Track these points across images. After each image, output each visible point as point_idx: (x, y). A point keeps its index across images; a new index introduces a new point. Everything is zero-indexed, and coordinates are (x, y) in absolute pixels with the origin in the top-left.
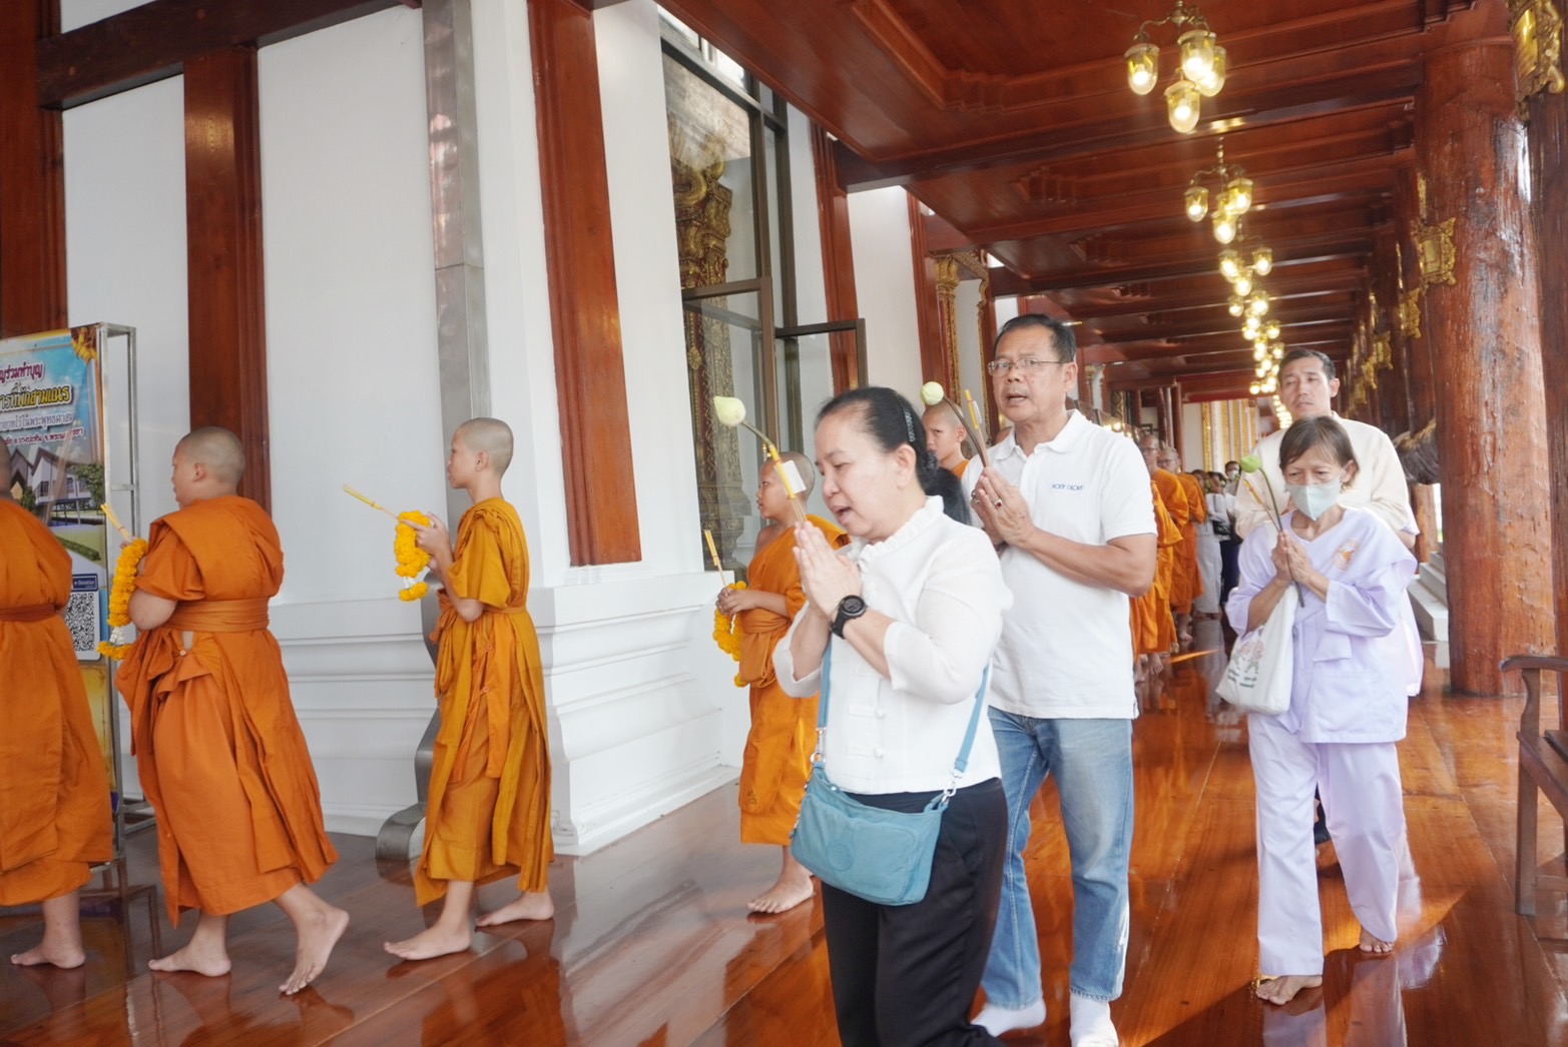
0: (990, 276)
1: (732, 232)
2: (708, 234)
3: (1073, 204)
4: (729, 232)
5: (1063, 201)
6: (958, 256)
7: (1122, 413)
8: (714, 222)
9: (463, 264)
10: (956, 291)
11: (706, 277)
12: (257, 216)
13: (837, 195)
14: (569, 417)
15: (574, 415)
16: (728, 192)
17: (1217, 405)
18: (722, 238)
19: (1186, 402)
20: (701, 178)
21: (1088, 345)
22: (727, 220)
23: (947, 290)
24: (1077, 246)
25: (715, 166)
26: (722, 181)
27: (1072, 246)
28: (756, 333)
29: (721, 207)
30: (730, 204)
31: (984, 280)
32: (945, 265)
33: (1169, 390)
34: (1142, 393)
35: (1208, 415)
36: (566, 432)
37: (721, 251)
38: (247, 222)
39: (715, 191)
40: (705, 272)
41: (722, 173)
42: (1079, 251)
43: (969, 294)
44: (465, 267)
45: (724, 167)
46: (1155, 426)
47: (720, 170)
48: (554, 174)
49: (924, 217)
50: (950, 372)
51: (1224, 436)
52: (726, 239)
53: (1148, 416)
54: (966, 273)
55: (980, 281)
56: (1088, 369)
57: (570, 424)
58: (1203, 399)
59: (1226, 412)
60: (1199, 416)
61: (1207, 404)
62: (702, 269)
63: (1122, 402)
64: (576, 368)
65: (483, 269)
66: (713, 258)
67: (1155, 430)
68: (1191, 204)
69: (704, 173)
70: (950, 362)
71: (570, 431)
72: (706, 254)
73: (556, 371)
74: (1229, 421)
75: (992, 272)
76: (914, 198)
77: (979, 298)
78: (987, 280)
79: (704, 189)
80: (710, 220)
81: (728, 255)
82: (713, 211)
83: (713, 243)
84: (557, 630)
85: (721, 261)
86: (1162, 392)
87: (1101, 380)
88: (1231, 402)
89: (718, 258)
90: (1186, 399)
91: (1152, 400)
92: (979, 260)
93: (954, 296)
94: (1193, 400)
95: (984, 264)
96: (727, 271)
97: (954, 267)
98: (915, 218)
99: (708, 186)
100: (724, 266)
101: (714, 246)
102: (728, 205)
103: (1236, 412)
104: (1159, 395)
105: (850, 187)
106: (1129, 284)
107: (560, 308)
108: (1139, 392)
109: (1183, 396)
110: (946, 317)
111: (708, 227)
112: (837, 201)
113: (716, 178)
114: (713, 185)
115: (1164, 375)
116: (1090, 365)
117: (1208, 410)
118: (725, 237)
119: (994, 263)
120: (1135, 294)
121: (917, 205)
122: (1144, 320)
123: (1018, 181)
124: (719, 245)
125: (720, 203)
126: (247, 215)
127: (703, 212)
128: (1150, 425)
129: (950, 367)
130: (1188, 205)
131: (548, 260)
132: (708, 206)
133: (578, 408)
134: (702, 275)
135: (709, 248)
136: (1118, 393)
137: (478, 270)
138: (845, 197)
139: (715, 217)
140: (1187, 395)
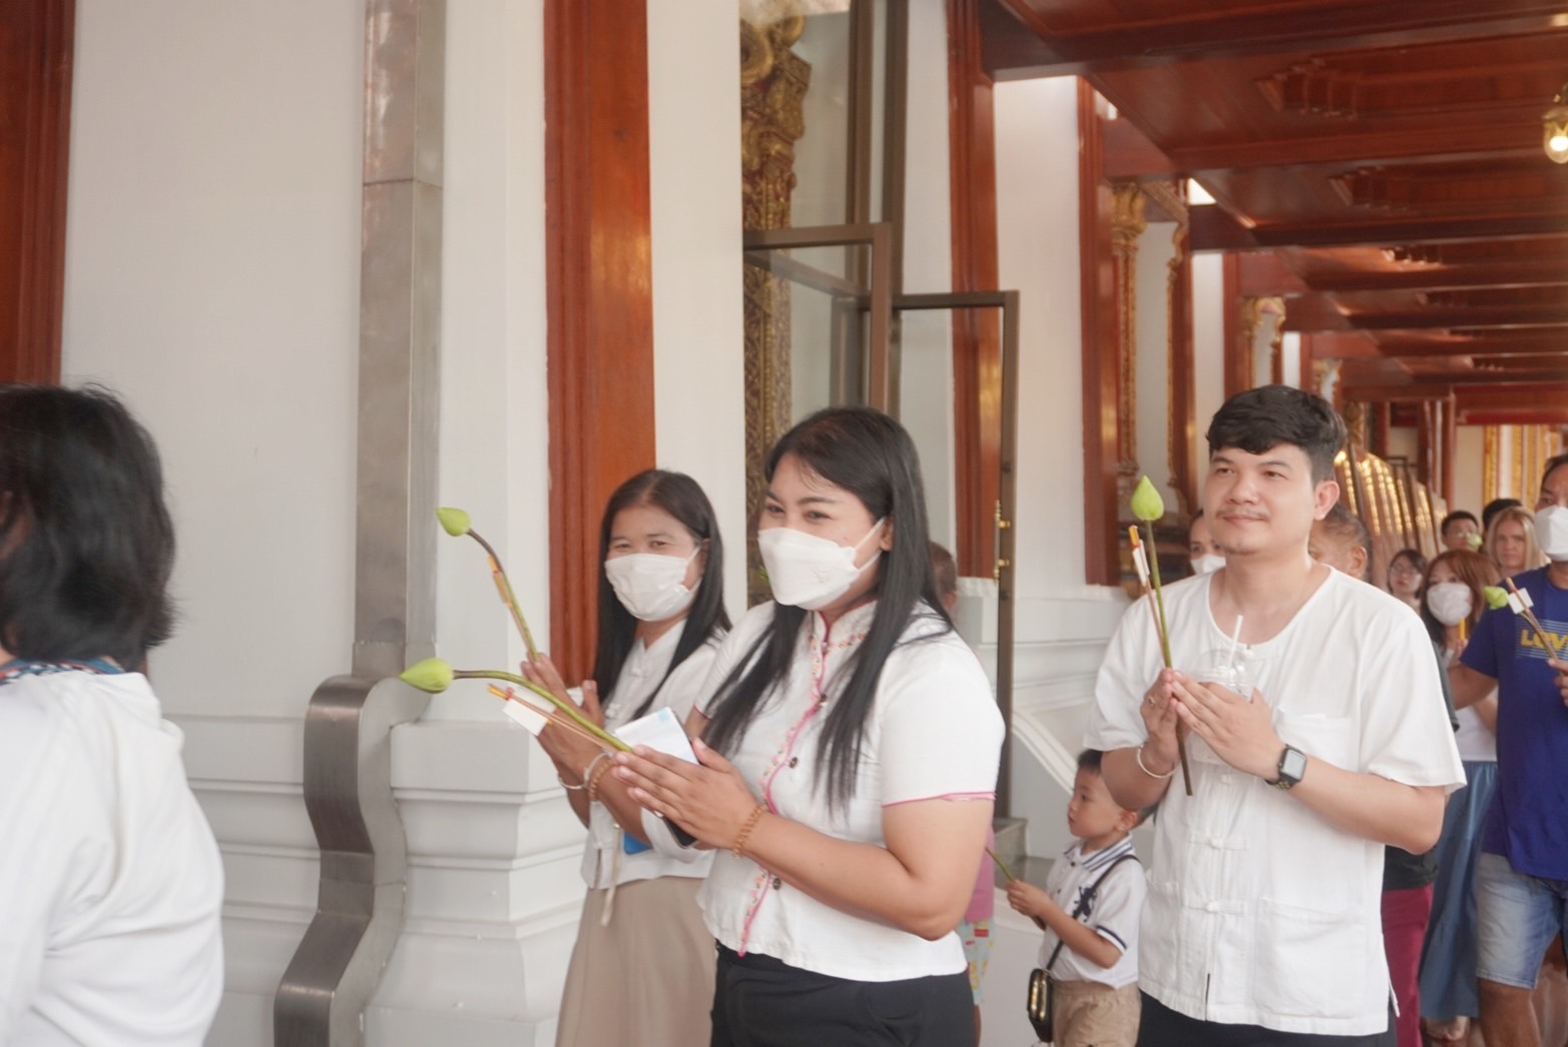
0: (1191, 219)
1: (807, 132)
2: (768, 134)
3: (1351, 118)
4: (801, 133)
5: (1337, 113)
6: (1147, 186)
7: (1361, 437)
8: (781, 116)
9: (411, 180)
10: (1140, 241)
11: (760, 201)
12: (65, 67)
13: (980, 83)
14: (565, 443)
15: (573, 437)
16: (805, 67)
17: (1506, 431)
18: (789, 140)
19: (1458, 424)
20: (766, 43)
21: (1320, 328)
22: (800, 111)
23: (1127, 238)
24: (1341, 182)
25: (788, 22)
26: (798, 49)
27: (1333, 182)
28: (840, 300)
29: (794, 89)
30: (806, 85)
31: (1181, 225)
32: (1126, 198)
33: (1439, 405)
34: (1393, 406)
35: (1494, 447)
36: (559, 466)
37: (786, 161)
38: (47, 76)
39: (786, 66)
40: (760, 193)
41: (798, 38)
42: (1342, 190)
43: (1157, 244)
44: (414, 183)
45: (804, 28)
46: (1412, 459)
47: (797, 31)
48: (567, 39)
49: (1100, 121)
50: (1122, 370)
51: (1514, 479)
52: (797, 143)
53: (1399, 442)
54: (1158, 212)
55: (1173, 226)
56: (1318, 365)
57: (565, 453)
58: (1487, 420)
59: (1519, 442)
60: (1480, 449)
61: (1495, 429)
62: (754, 188)
63: (1362, 418)
64: (581, 361)
65: (441, 188)
66: (774, 171)
67: (1412, 465)
68: (1553, 134)
69: (771, 35)
70: (1123, 354)
71: (565, 464)
72: (763, 164)
73: (550, 364)
74: (1522, 456)
75: (1196, 211)
76: (1087, 85)
77: (1171, 252)
78: (1186, 227)
79: (769, 61)
80: (776, 112)
81: (798, 168)
82: (779, 97)
83: (776, 147)
84: (528, 799)
85: (786, 176)
86: (1427, 408)
87: (1335, 385)
88: (1526, 428)
89: (782, 172)
90: (1463, 419)
91: (1410, 418)
92: (1177, 193)
93: (1136, 249)
94: (1472, 421)
95: (1182, 197)
96: (794, 194)
97: (1140, 203)
98: (1088, 122)
99: (776, 57)
100: (790, 184)
101: (778, 153)
102: (802, 87)
103: (1533, 441)
104: (1423, 412)
105: (999, 73)
106: (1413, 244)
107: (562, 261)
108: (1388, 405)
109: (1458, 414)
110: (1121, 281)
111: (771, 121)
112: (979, 92)
113: (787, 43)
114: (784, 56)
115: (1435, 384)
116: (1320, 358)
117: (1494, 439)
118: (794, 138)
119: (1198, 195)
120: (1416, 258)
121: (1092, 100)
122: (1423, 299)
123: (1270, 78)
124: (785, 152)
125: (790, 84)
126: (48, 64)
127: (764, 98)
128: (1404, 459)
129: (1122, 362)
130: (1547, 135)
131: (548, 181)
132: (774, 88)
133: (581, 427)
134: (755, 197)
135: (768, 156)
136: (1357, 405)
137: (434, 191)
138: (990, 87)
139: (783, 108)
140: (1465, 413)
